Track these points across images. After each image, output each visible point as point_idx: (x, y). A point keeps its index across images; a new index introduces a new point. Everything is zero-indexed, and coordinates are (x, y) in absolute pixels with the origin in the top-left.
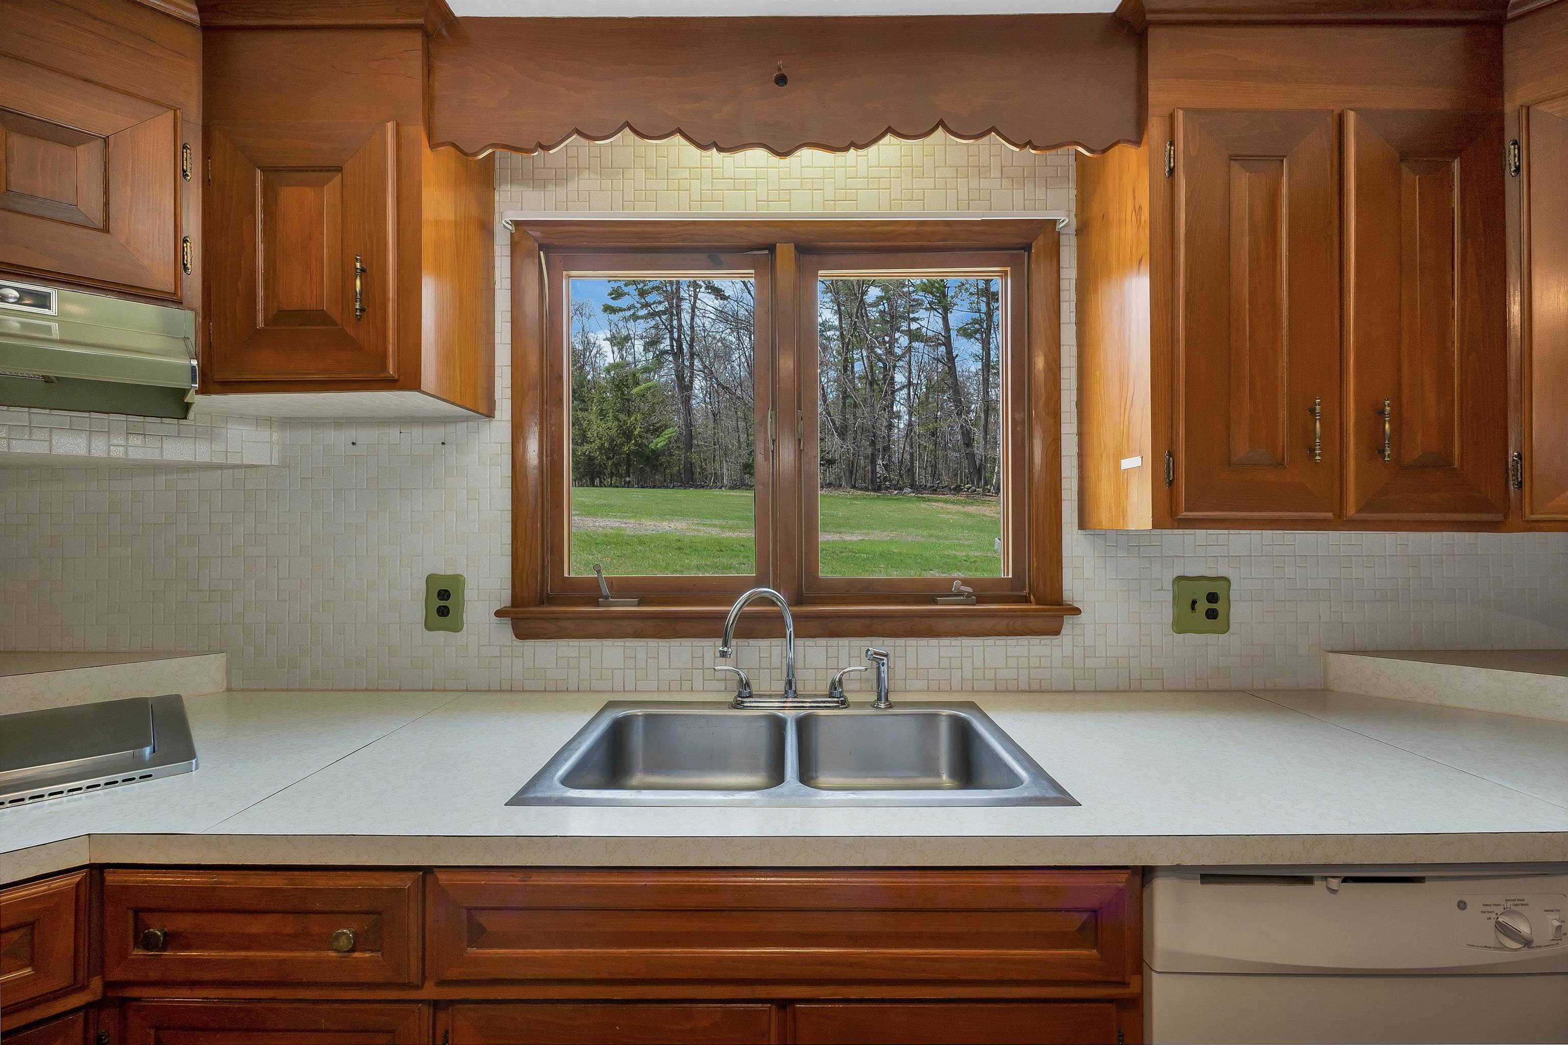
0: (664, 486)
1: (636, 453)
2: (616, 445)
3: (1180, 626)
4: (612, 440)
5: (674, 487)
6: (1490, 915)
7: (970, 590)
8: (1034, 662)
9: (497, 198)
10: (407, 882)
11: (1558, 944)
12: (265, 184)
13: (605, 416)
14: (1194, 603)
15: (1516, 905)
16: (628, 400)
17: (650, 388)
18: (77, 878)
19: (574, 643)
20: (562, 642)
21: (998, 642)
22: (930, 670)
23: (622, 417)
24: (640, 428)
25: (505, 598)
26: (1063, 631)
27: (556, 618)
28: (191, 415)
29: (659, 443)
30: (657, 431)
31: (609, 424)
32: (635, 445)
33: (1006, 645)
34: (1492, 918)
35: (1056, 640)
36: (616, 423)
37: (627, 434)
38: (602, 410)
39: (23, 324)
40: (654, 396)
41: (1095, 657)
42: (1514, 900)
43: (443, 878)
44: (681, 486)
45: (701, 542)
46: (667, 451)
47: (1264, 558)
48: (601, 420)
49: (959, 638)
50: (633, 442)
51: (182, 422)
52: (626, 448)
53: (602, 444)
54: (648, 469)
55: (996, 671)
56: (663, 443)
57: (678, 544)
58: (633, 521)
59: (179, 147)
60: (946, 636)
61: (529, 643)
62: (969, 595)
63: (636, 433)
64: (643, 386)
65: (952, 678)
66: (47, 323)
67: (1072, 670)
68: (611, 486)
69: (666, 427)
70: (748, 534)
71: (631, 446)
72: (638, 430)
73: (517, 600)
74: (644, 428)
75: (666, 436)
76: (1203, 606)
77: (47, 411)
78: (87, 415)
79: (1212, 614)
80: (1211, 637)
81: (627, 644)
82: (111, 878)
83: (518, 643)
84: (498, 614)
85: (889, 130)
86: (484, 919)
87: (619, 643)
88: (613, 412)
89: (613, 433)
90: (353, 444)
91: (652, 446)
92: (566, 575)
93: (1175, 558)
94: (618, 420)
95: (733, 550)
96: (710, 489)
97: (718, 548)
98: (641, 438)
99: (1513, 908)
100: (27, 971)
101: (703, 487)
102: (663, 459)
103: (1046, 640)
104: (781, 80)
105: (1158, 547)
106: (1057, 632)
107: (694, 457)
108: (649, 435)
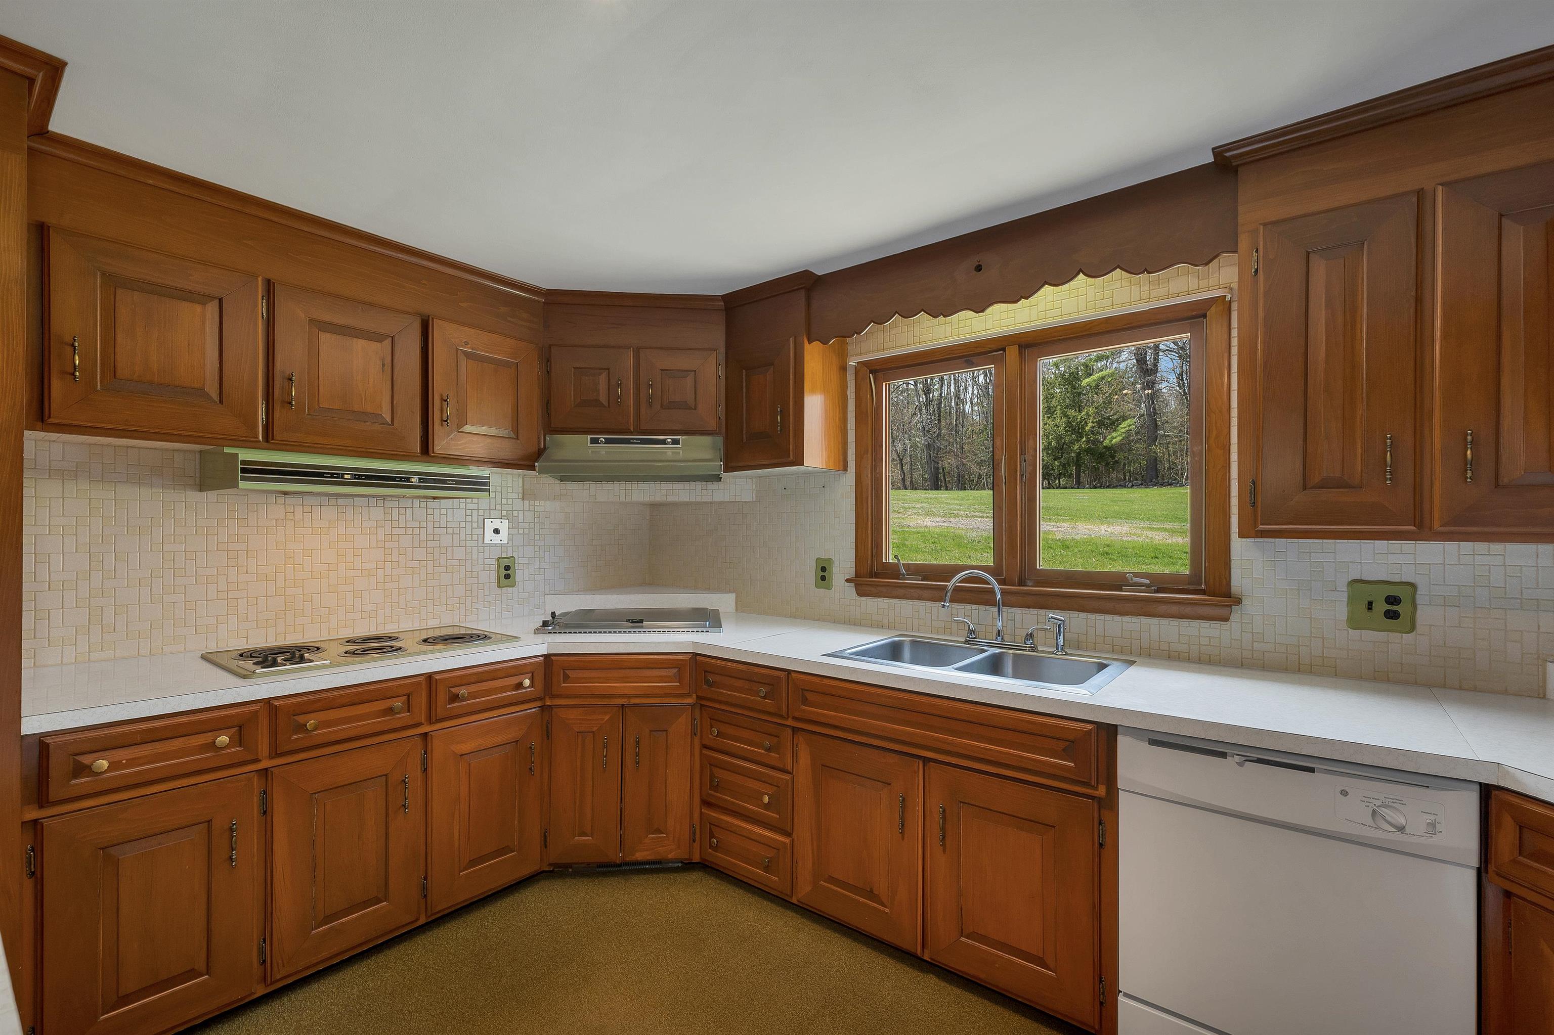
0: (1120, 485)
1: (1088, 451)
2: (1064, 444)
3: (1354, 623)
4: (1059, 438)
5: (1133, 485)
6: (1368, 804)
7: (1148, 582)
8: (1204, 641)
9: (849, 347)
10: (782, 674)
11: (1432, 837)
12: (746, 375)
13: (1052, 413)
14: (1370, 604)
15: (1394, 803)
16: (1080, 394)
17: (1103, 378)
18: (690, 656)
19: (886, 600)
20: (880, 600)
21: (1172, 623)
22: (1114, 639)
23: (1072, 412)
24: (1093, 422)
25: (851, 573)
26: (1232, 618)
27: (876, 585)
28: (722, 480)
29: (1115, 438)
30: (1113, 425)
31: (1057, 422)
32: (1088, 441)
33: (1179, 626)
34: (1370, 806)
35: (1225, 626)
36: (1064, 420)
37: (1076, 430)
38: (1049, 408)
39: (673, 453)
40: (1110, 385)
41: (1264, 642)
42: (1393, 799)
43: (793, 675)
44: (1142, 484)
45: (1134, 548)
46: (1126, 445)
47: (1462, 567)
48: (1048, 418)
49: (1139, 617)
50: (1084, 439)
51: (719, 482)
52: (1076, 447)
53: (1049, 443)
54: (1102, 468)
55: (1169, 644)
56: (1119, 439)
57: (1106, 549)
58: (1066, 525)
59: (718, 365)
60: (1128, 615)
61: (864, 599)
62: (1148, 586)
63: (1087, 428)
64: (1095, 377)
65: (1132, 646)
66: (678, 451)
67: (1240, 650)
68: (1059, 487)
69: (1124, 418)
70: (1184, 541)
71: (1083, 443)
72: (1090, 425)
73: (857, 575)
74: (1096, 422)
75: (1123, 430)
76: (1381, 607)
77: (677, 482)
78: (688, 483)
79: (1392, 615)
80: (1394, 637)
81: (915, 603)
82: (698, 658)
83: (858, 598)
84: (848, 581)
85: (1046, 283)
86: (809, 696)
87: (910, 602)
88: (1061, 409)
89: (1061, 430)
90: (785, 489)
91: (1106, 443)
92: (884, 561)
93: (1350, 563)
94: (1067, 416)
95: (1170, 557)
96: (1180, 486)
97: (1153, 555)
98: (1093, 434)
99: (1390, 804)
100: (678, 684)
101: (1170, 485)
102: (1119, 456)
103: (1216, 624)
104: (979, 268)
105: (1331, 554)
106: (1226, 619)
107: (1158, 450)
108: (1103, 430)
